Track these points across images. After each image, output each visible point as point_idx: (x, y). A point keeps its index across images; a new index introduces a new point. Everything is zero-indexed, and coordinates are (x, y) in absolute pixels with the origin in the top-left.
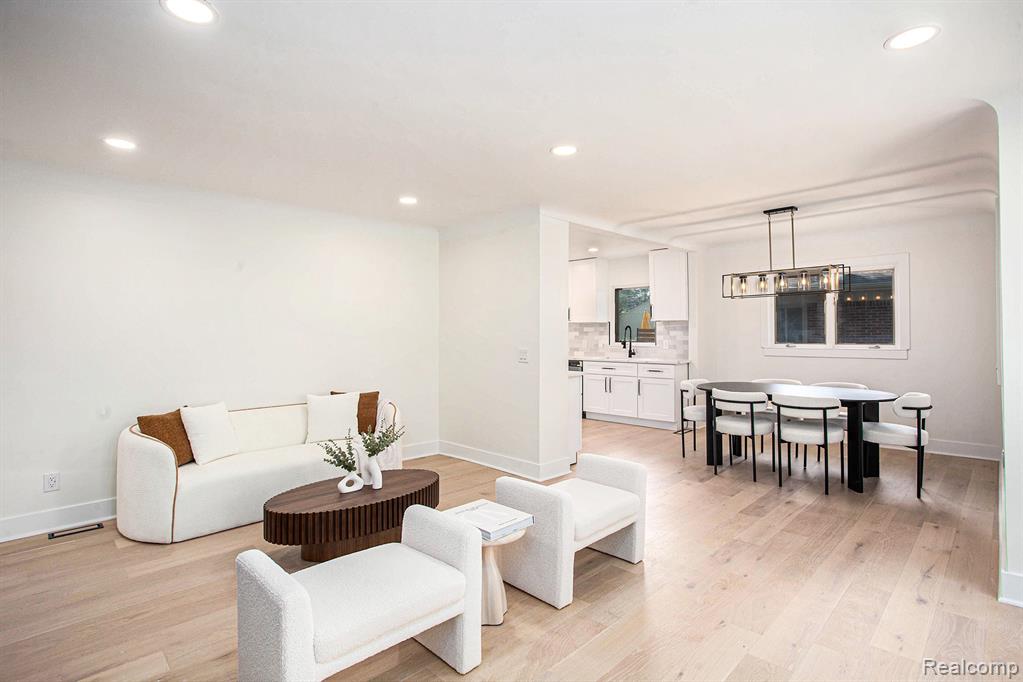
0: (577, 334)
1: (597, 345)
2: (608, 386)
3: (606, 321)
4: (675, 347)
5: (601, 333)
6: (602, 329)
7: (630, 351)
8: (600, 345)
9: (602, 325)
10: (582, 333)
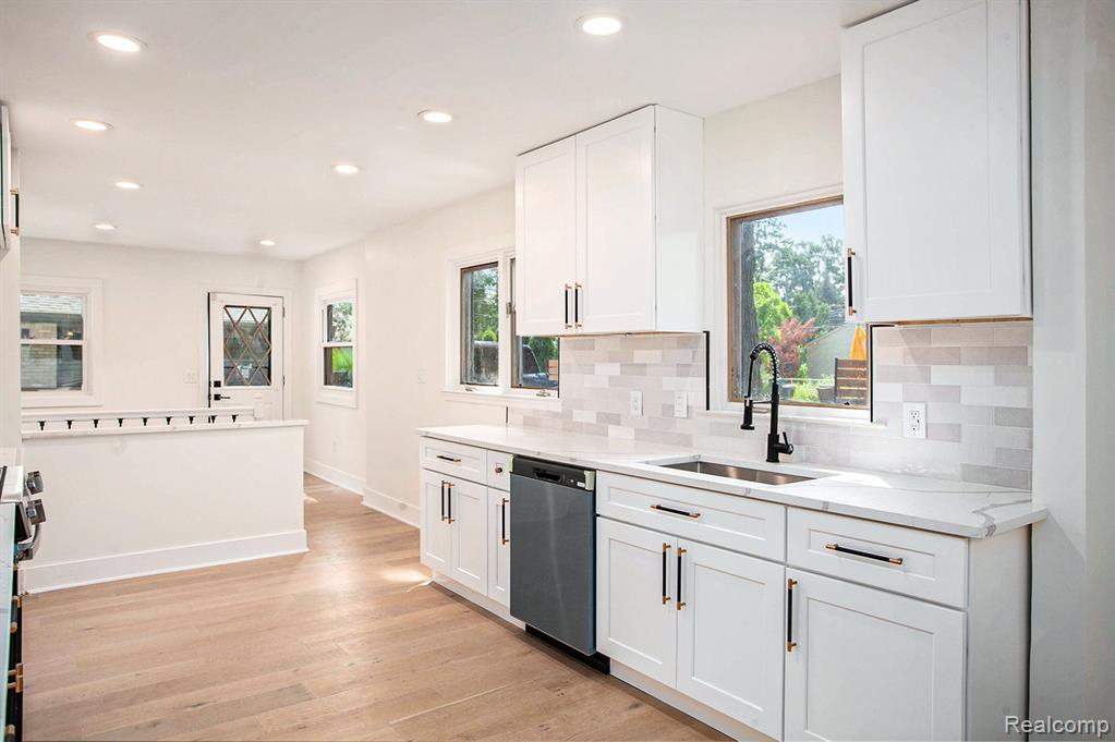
0: (615, 369)
1: (668, 410)
2: (674, 581)
3: (695, 327)
4: (955, 433)
5: (683, 370)
6: (684, 355)
7: (773, 437)
8: (680, 411)
9: (684, 339)
10: (629, 367)
